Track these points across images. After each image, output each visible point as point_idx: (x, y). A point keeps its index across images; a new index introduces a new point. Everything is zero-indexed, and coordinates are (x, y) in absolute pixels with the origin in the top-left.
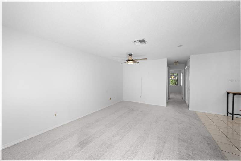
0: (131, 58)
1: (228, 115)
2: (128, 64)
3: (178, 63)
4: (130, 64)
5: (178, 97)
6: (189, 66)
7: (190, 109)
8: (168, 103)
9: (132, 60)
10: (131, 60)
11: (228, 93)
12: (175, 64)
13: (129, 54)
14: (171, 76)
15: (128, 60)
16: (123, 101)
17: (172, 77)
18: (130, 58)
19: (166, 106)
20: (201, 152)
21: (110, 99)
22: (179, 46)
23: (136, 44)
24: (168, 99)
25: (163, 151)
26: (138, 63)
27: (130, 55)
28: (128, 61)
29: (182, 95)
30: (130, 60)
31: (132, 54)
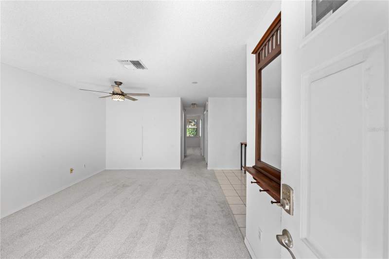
0: (119, 90)
1: (241, 170)
2: (114, 100)
3: (195, 106)
4: (116, 100)
5: (197, 152)
6: (207, 111)
7: (208, 168)
8: (183, 163)
9: (122, 94)
10: (119, 94)
11: (242, 144)
12: (192, 106)
13: (115, 82)
14: (190, 122)
15: (113, 92)
16: (106, 171)
17: (193, 124)
18: (117, 89)
19: (180, 168)
20: (214, 225)
21: (72, 170)
22: (194, 83)
23: (125, 66)
24: (183, 158)
25: (166, 245)
26: (134, 100)
27: (119, 84)
28: (114, 94)
29: (201, 149)
30: (117, 94)
31: (121, 83)
